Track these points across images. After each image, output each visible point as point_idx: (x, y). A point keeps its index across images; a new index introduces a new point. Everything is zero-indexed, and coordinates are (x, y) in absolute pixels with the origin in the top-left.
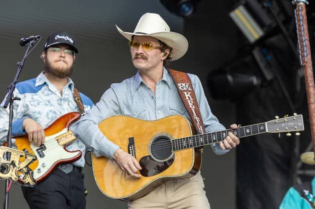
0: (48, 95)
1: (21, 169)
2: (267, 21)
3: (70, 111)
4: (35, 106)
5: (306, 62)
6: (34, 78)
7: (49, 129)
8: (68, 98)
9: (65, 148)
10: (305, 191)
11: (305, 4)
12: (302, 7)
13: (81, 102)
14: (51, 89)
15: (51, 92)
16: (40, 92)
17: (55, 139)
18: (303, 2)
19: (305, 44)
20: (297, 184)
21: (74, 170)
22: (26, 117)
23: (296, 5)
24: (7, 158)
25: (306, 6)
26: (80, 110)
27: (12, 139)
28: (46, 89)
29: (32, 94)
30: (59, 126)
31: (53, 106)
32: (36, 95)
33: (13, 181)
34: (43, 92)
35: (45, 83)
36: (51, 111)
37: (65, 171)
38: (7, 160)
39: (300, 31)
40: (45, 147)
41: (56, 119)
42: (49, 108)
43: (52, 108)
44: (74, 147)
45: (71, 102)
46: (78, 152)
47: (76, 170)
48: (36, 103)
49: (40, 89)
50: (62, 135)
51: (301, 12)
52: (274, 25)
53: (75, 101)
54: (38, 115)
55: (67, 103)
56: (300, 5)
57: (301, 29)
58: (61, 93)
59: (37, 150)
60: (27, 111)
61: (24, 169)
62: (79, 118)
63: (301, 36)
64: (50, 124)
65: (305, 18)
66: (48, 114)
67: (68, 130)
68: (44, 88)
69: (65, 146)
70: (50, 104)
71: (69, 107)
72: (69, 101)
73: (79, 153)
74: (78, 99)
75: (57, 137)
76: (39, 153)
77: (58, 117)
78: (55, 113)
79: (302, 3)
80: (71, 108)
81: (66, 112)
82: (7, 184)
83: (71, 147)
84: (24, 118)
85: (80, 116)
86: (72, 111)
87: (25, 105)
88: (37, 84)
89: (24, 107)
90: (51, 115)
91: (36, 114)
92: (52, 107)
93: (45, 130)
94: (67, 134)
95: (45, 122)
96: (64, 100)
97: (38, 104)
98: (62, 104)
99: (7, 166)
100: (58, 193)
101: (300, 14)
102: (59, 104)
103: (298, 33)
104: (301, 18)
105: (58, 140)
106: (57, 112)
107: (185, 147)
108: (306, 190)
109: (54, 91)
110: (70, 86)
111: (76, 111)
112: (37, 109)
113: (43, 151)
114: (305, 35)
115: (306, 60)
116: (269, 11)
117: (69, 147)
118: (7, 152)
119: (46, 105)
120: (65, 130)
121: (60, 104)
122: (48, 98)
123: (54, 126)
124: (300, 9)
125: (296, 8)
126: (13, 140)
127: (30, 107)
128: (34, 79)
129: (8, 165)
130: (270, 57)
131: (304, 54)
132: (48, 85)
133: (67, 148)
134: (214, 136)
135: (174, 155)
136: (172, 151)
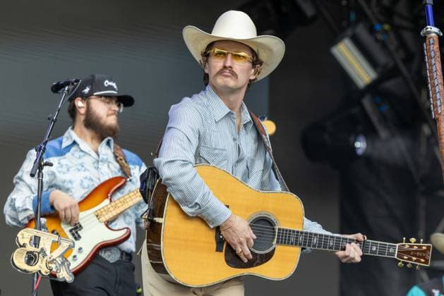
0: (80, 158)
1: (54, 260)
2: (382, 58)
3: (111, 176)
4: (64, 173)
5: (440, 114)
6: (59, 136)
7: (85, 202)
8: (107, 159)
9: (107, 226)
10: (434, 291)
11: (438, 35)
12: (434, 40)
13: (126, 162)
14: (82, 149)
15: (83, 154)
16: (68, 155)
17: (93, 215)
18: (436, 33)
19: (437, 90)
20: (423, 281)
21: (121, 257)
22: (53, 189)
23: (426, 37)
24: (35, 244)
25: (440, 38)
26: (124, 173)
27: (41, 219)
28: (76, 151)
29: (58, 158)
30: (98, 197)
31: (88, 171)
32: (64, 158)
33: (43, 275)
34: (73, 155)
35: (74, 143)
36: (86, 178)
37: (108, 259)
38: (35, 247)
39: (431, 72)
40: (80, 226)
41: (93, 188)
42: (83, 174)
43: (87, 174)
44: (120, 224)
45: (112, 163)
46: (126, 230)
47: (124, 257)
48: (64, 169)
49: (69, 151)
50: (103, 208)
51: (432, 46)
52: (391, 64)
53: (117, 161)
54: (70, 184)
55: (106, 165)
56: (431, 37)
57: (432, 69)
58: (97, 153)
59: (71, 231)
60: (53, 180)
61: (57, 259)
62: (124, 184)
63: (432, 78)
64: (86, 195)
65: (438, 54)
66: (82, 181)
67: (111, 201)
68: (74, 149)
69: (108, 224)
70: (83, 169)
71: (109, 170)
72: (109, 162)
73: (127, 232)
74: (121, 160)
75: (96, 211)
76: (73, 235)
77: (96, 185)
78: (92, 180)
79: (433, 35)
80: (112, 172)
81: (107, 178)
82: (35, 279)
83: (116, 225)
84: (50, 190)
85: (126, 181)
86: (114, 176)
87: (50, 173)
88: (64, 145)
89: (49, 175)
90: (86, 183)
91: (66, 184)
92: (86, 172)
93: (80, 203)
94: (109, 206)
95: (79, 193)
96: (102, 161)
97: (68, 170)
98: (100, 167)
99: (35, 256)
100: (101, 290)
101: (432, 49)
102: (95, 168)
103: (428, 75)
104: (433, 54)
105: (97, 216)
106: (94, 178)
108: (436, 289)
109: (87, 151)
110: (108, 143)
111: (120, 174)
112: (67, 177)
113: (79, 232)
114: (438, 77)
115: (439, 111)
116: (384, 46)
117: (114, 224)
118: (35, 237)
119: (79, 170)
120: (107, 202)
121: (97, 168)
122: (80, 161)
123: (92, 197)
124: (432, 42)
125: (425, 41)
126: (43, 220)
127: (57, 174)
128: (60, 139)
129: (37, 254)
130: (385, 108)
131: (436, 103)
132: (78, 145)
133: (110, 226)
134: (331, 241)
135: (273, 252)
136: (274, 243)
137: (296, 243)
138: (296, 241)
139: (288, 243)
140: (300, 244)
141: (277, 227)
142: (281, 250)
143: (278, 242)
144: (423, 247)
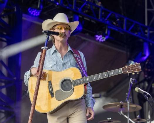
107: (79, 84)
135: (73, 88)
136: (73, 86)
137: (81, 83)
138: (80, 82)
139: (78, 84)
140: (82, 83)
141: (71, 81)
142: (76, 88)
144: (136, 65)
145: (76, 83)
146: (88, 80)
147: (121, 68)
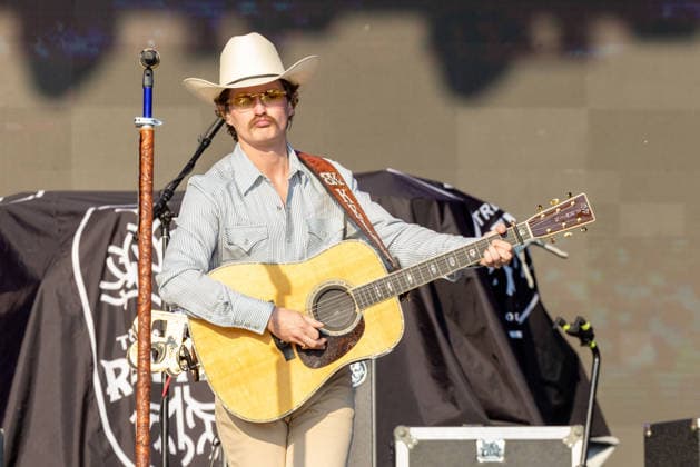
82: (164, 382)
99: (161, 348)
107: (381, 298)
129: (163, 345)
134: (432, 266)
135: (362, 318)
136: (358, 310)
137: (386, 295)
138: (385, 292)
139: (376, 300)
140: (393, 293)
141: (350, 291)
142: (369, 314)
143: (361, 307)
144: (573, 203)
145: (370, 295)
146: (410, 278)
147: (526, 222)
